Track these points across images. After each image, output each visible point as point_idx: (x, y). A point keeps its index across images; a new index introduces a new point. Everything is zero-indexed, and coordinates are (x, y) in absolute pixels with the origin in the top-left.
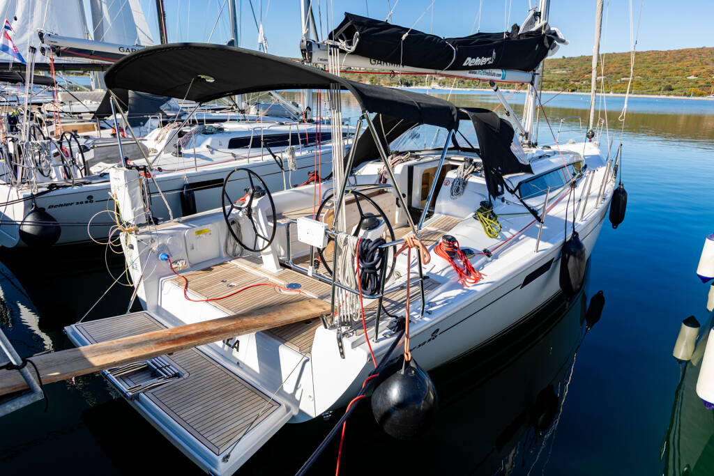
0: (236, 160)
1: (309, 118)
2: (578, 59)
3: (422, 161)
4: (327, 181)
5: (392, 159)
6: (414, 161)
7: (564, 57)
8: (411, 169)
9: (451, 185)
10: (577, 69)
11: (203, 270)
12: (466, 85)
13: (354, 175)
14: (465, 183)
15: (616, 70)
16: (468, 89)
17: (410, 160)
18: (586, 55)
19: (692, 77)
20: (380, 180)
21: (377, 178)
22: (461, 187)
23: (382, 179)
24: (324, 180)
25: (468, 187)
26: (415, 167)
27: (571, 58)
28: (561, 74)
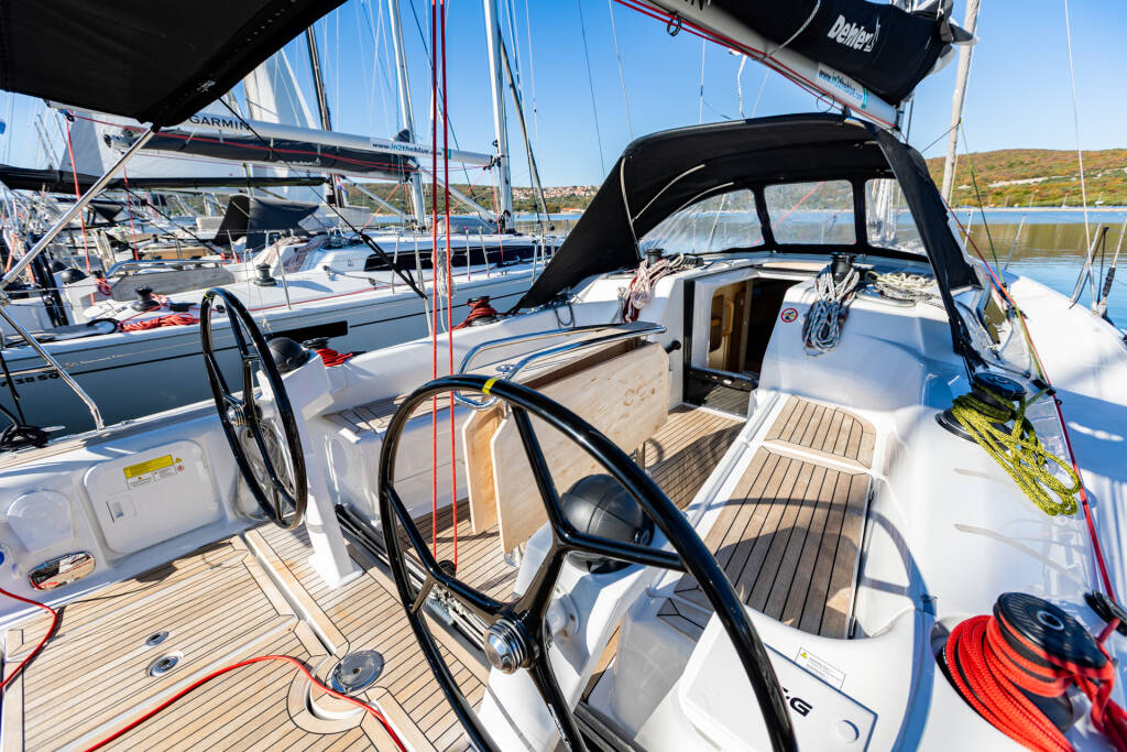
0: (376, 289)
1: (507, 227)
3: (710, 270)
4: (511, 318)
5: (648, 267)
6: (692, 271)
8: (689, 287)
9: (801, 321)
11: (141, 578)
13: (569, 304)
14: (843, 315)
17: (683, 269)
19: (964, 187)
20: (625, 312)
21: (617, 308)
22: (834, 326)
23: (628, 311)
24: (505, 315)
25: (852, 325)
26: (697, 283)
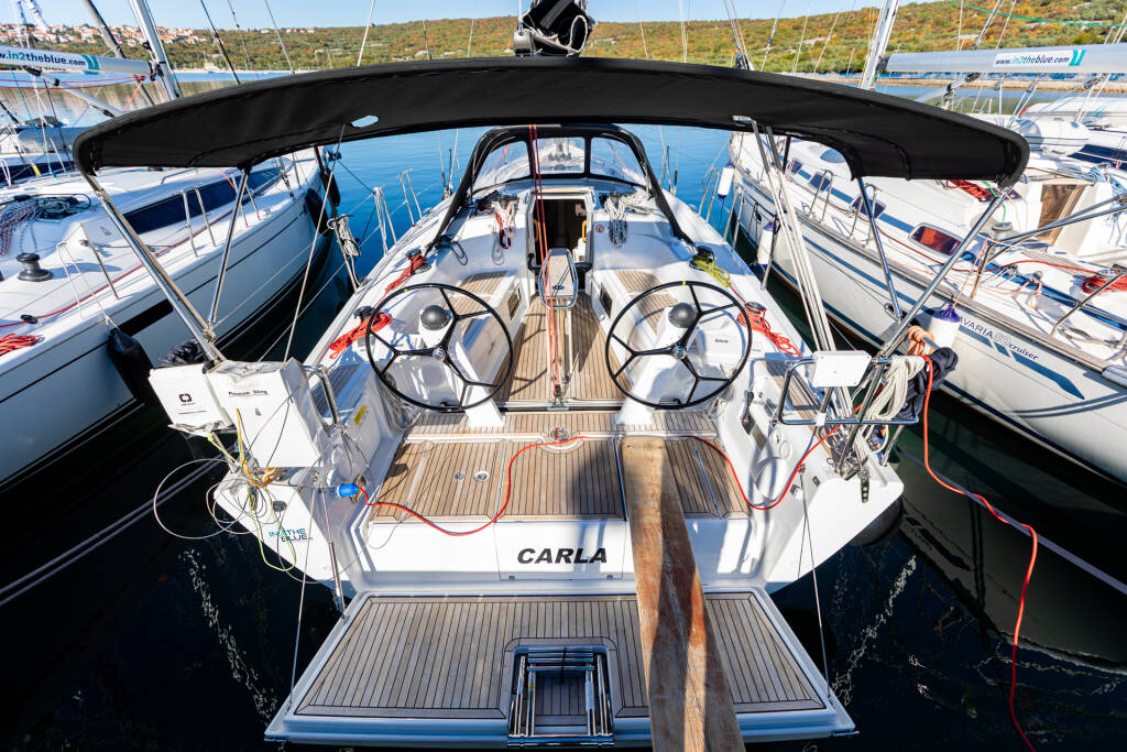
2: (390, 27)
5: (504, 208)
7: (374, 25)
9: (606, 230)
10: (394, 42)
12: (260, 65)
14: (625, 225)
15: (436, 42)
16: (266, 72)
18: (399, 23)
20: (501, 241)
22: (623, 232)
23: (505, 240)
25: (630, 230)
27: (382, 26)
28: (379, 48)
